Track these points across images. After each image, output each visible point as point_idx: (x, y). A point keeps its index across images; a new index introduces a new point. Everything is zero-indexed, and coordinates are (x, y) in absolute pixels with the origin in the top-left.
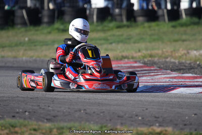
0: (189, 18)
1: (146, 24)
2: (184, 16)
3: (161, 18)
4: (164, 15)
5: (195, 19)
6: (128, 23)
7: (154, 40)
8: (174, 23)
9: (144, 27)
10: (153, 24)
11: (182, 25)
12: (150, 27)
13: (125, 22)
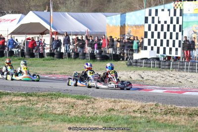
0: (49, 57)
1: (31, 59)
5: (52, 58)
6: (23, 58)
7: (43, 66)
8: (43, 59)
10: (34, 59)
11: (47, 60)
13: (21, 57)
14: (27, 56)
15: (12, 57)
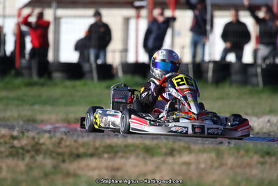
1: (69, 83)
2: (120, 73)
3: (88, 75)
4: (91, 72)
6: (42, 80)
9: (66, 87)
10: (78, 83)
12: (74, 87)
14: (57, 75)
15: (7, 79)
